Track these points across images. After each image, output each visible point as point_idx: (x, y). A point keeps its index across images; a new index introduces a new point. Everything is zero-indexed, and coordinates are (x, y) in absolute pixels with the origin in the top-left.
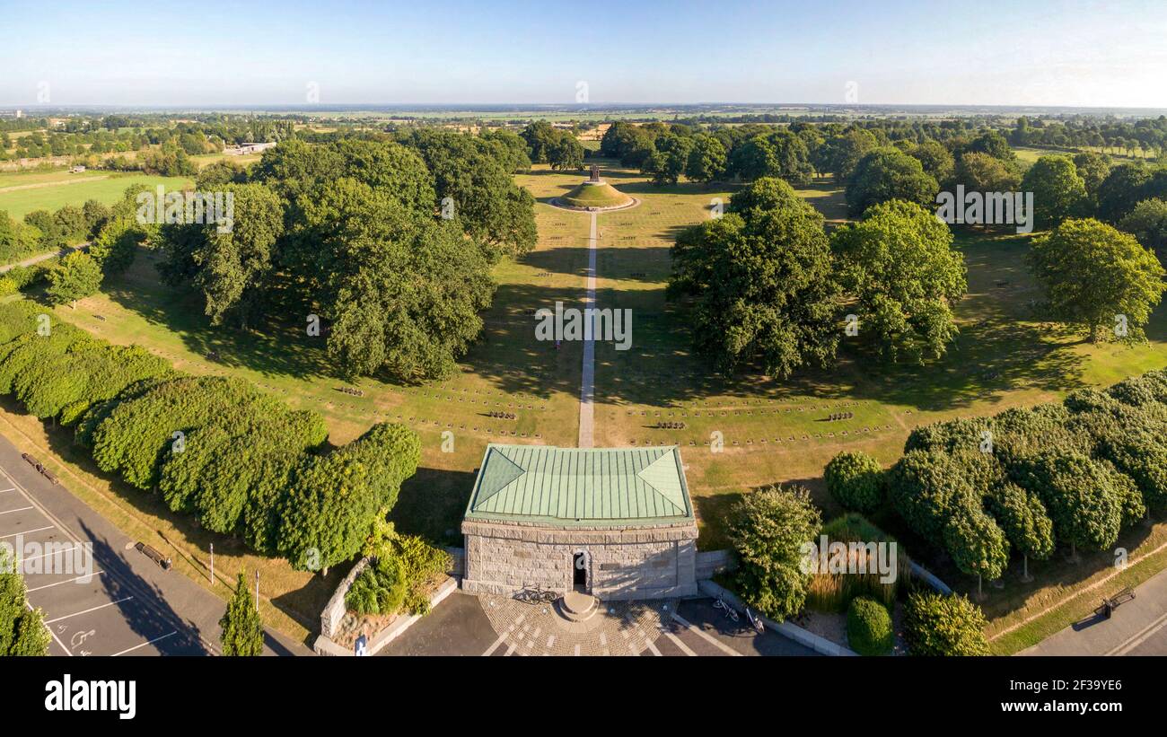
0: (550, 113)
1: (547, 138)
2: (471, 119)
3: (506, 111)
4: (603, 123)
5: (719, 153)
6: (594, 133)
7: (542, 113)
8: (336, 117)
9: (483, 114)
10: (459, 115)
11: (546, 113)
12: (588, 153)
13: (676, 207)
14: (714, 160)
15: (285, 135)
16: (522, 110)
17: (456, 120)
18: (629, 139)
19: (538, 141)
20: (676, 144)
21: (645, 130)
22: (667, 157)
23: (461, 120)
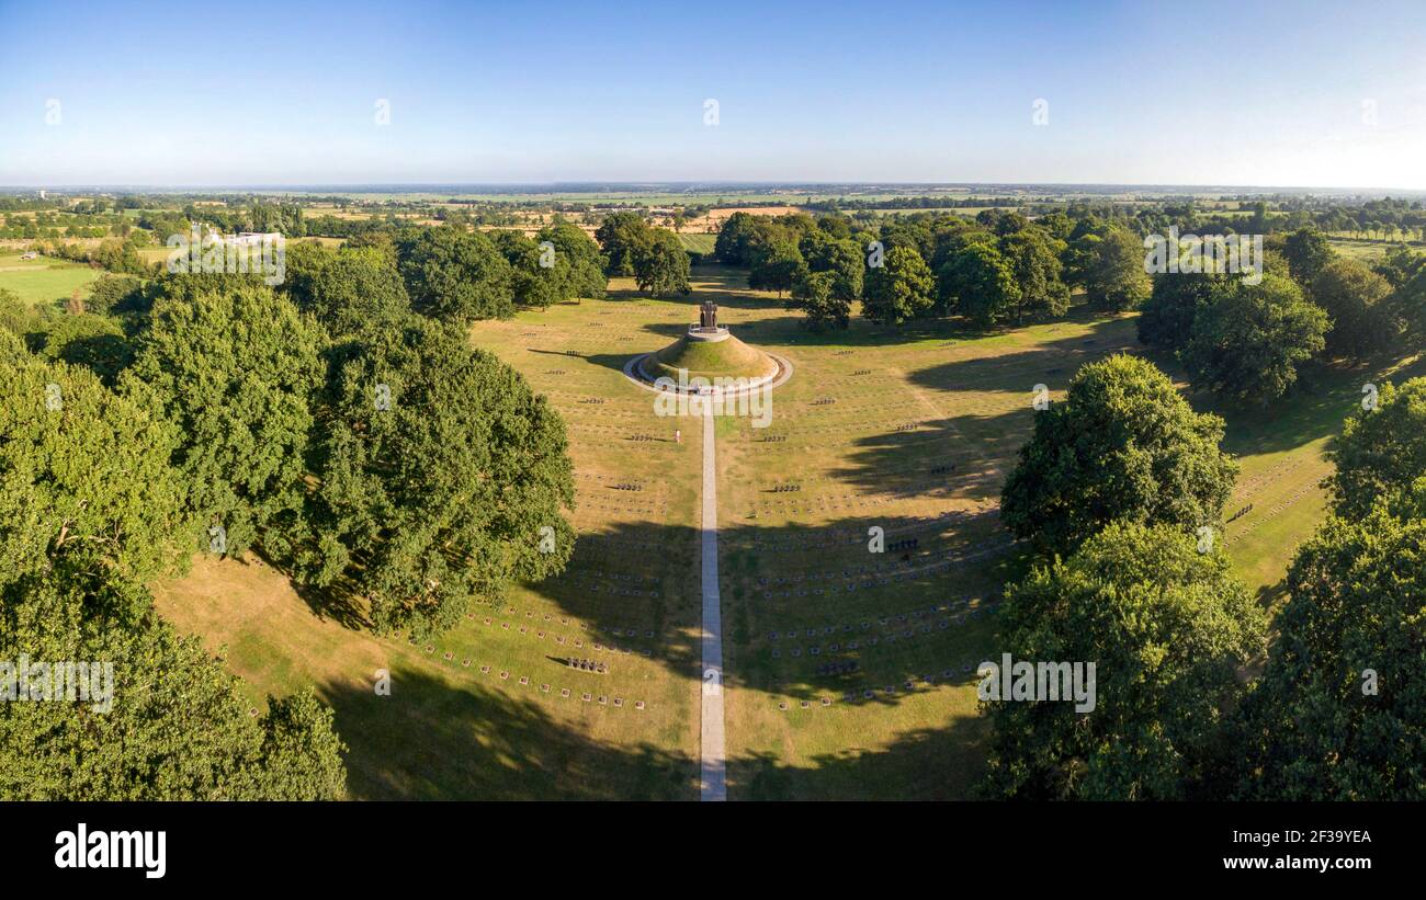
0: (648, 193)
1: (634, 238)
2: (548, 203)
3: (594, 191)
4: (715, 208)
5: (921, 274)
6: (705, 222)
7: (638, 194)
8: (382, 199)
9: (565, 195)
10: (533, 199)
11: (642, 194)
12: (696, 259)
13: (857, 378)
14: (913, 287)
15: (291, 224)
16: (613, 191)
17: (529, 204)
18: (758, 241)
19: (619, 243)
20: (837, 253)
21: (782, 227)
22: (832, 281)
23: (535, 204)
